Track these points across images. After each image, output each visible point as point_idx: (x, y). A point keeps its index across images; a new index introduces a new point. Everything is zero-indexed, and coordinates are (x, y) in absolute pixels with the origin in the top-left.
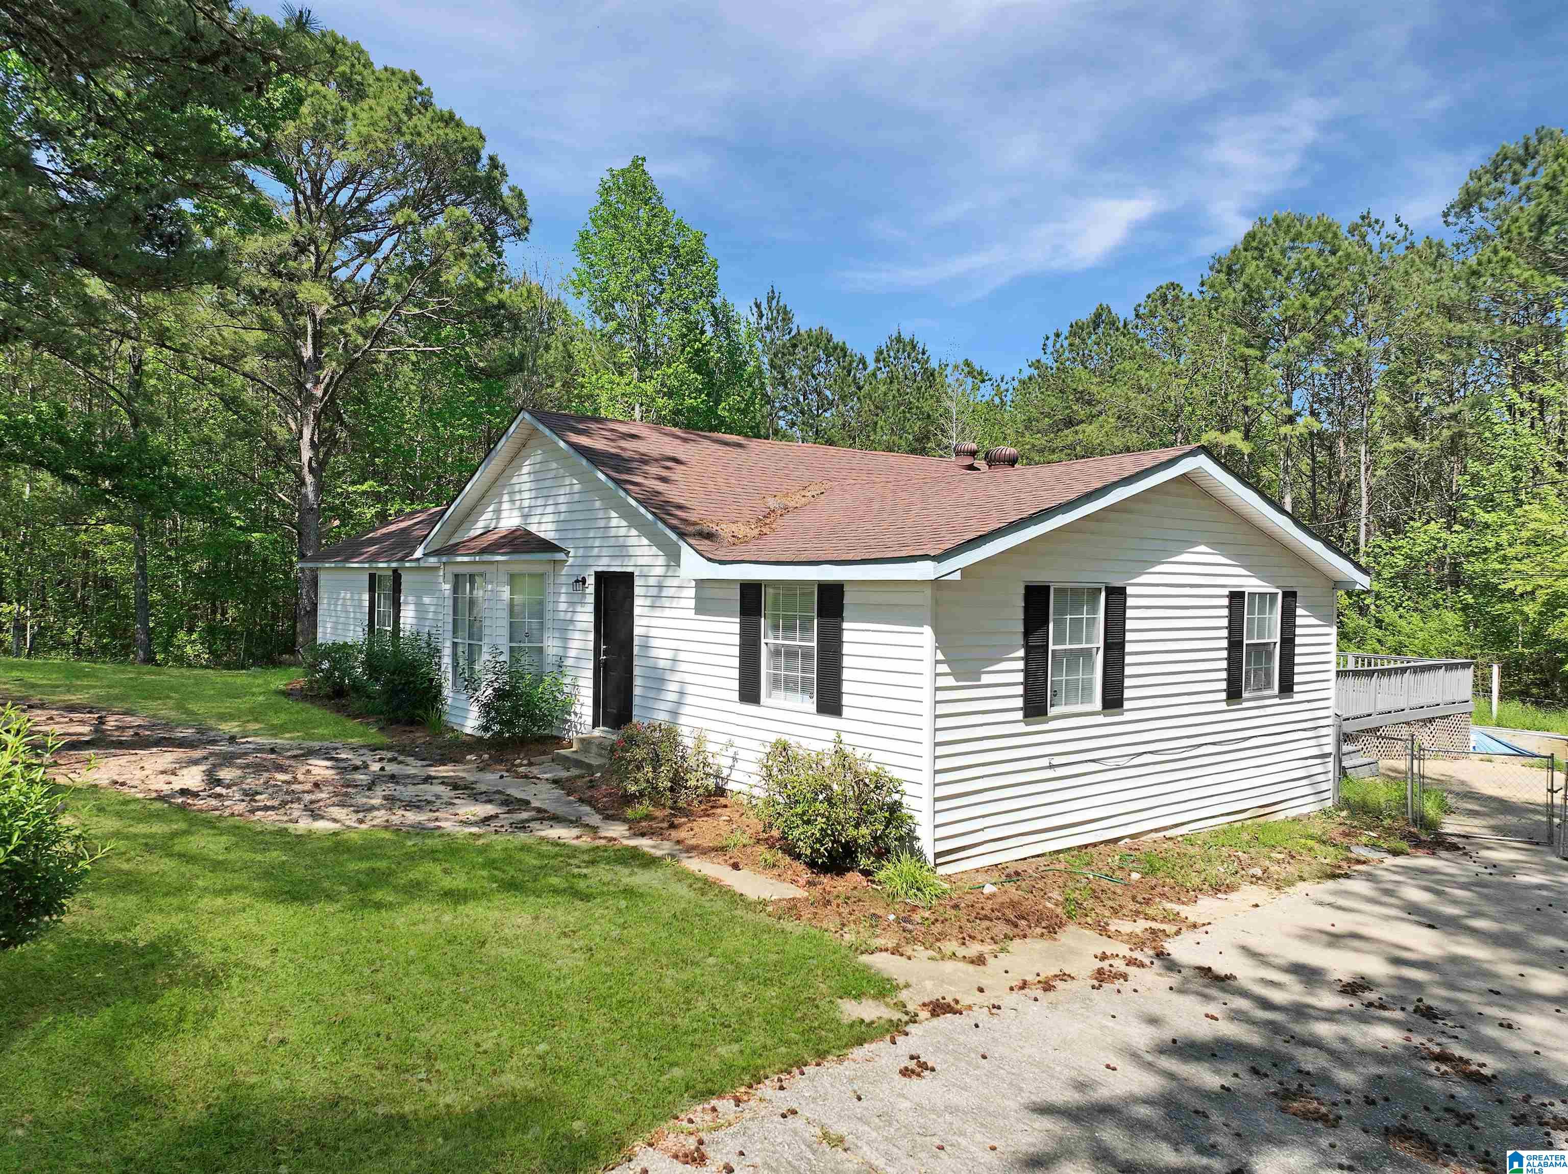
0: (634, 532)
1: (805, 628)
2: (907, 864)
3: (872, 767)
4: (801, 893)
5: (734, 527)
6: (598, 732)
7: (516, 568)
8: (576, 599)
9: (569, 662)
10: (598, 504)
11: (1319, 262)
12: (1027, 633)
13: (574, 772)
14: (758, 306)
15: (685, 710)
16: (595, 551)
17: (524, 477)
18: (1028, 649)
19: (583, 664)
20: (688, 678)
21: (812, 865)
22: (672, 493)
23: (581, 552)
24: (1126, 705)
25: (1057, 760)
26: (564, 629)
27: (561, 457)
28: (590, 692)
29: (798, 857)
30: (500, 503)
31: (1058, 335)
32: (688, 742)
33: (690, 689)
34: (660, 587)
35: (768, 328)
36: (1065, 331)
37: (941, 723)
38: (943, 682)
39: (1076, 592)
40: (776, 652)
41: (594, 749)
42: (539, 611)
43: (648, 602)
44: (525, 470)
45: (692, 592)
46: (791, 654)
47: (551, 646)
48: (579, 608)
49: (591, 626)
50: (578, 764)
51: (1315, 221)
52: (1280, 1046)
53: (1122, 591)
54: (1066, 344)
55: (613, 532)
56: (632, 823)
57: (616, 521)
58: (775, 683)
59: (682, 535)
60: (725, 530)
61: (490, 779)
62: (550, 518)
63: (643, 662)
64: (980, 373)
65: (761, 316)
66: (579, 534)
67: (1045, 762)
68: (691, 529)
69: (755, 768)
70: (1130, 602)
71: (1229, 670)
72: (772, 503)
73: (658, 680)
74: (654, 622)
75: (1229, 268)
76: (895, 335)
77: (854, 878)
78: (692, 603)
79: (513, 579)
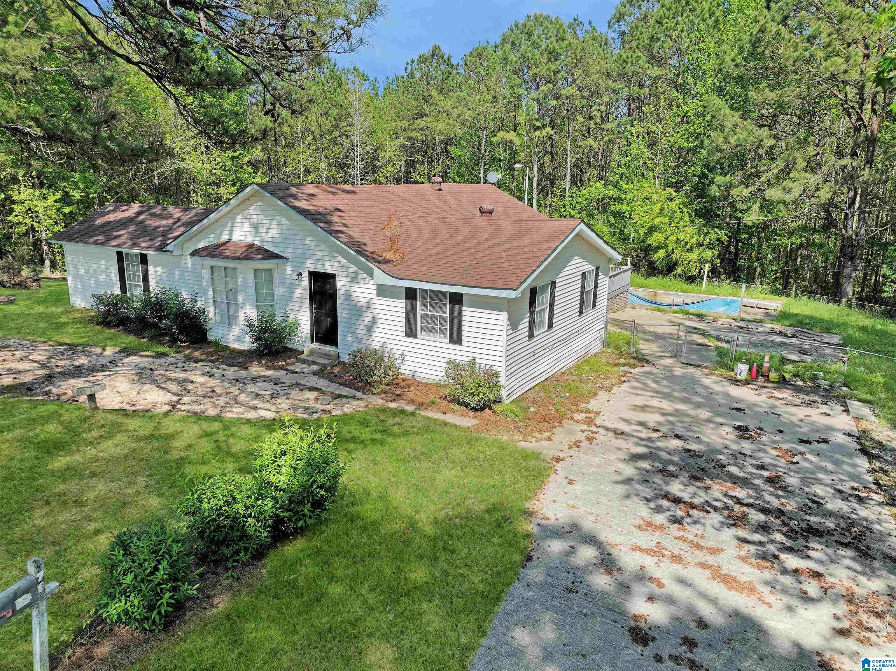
0: (334, 254)
1: (443, 307)
4: (473, 421)
6: (315, 346)
7: (256, 267)
12: (530, 306)
13: (316, 367)
16: (307, 261)
18: (530, 314)
24: (554, 325)
25: (535, 353)
30: (231, 227)
31: (413, 62)
36: (416, 58)
37: (508, 348)
38: (509, 332)
39: (543, 287)
40: (425, 317)
41: (319, 355)
42: (271, 287)
45: (375, 287)
46: (434, 317)
47: (279, 303)
49: (307, 296)
50: (314, 363)
53: (555, 282)
56: (378, 395)
59: (372, 262)
60: (386, 257)
63: (343, 315)
67: (532, 354)
68: (374, 258)
70: (557, 285)
71: (580, 303)
77: (487, 411)
78: (375, 291)
79: (255, 271)
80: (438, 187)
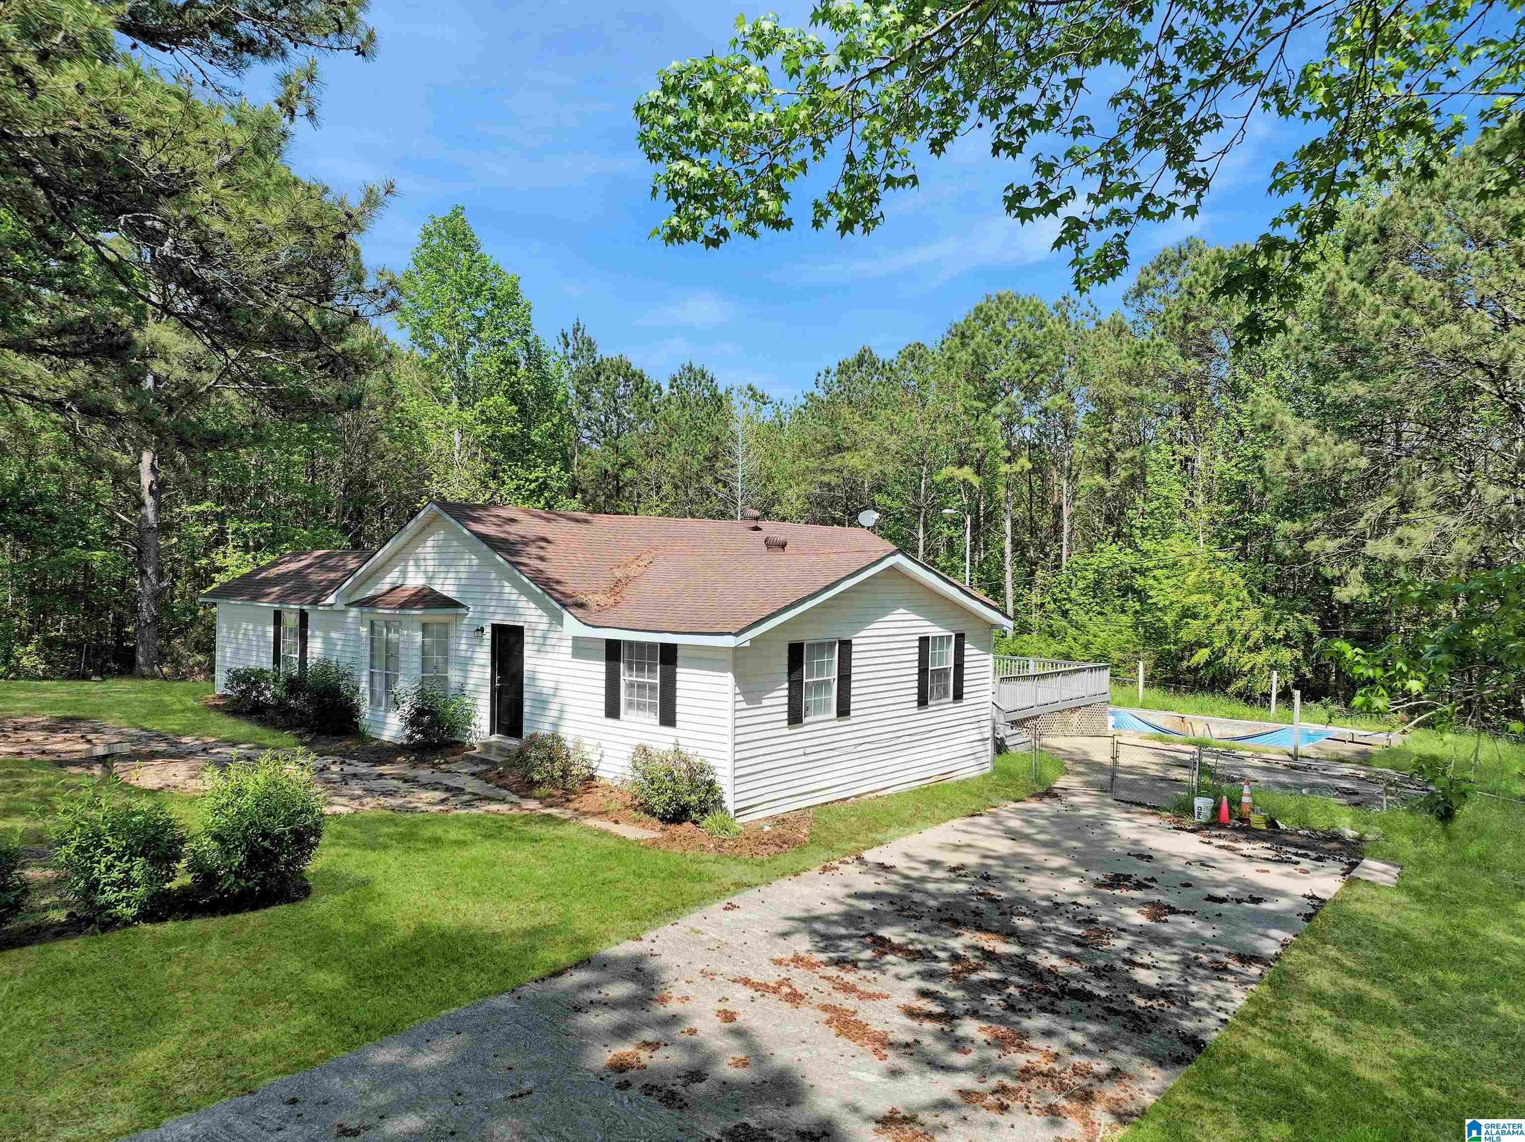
0: (523, 598)
1: (652, 670)
2: (719, 815)
3: (697, 760)
4: (658, 835)
5: (597, 598)
6: (495, 738)
7: (426, 619)
8: (475, 642)
9: (470, 687)
10: (493, 576)
11: (1030, 336)
12: (790, 674)
13: (485, 767)
14: (565, 336)
15: (562, 723)
16: (492, 609)
17: (428, 548)
18: (791, 683)
19: (482, 689)
20: (568, 701)
21: (662, 819)
22: (551, 570)
23: (479, 609)
24: (852, 713)
25: (808, 751)
26: (465, 664)
27: (461, 538)
28: (488, 710)
29: (654, 815)
30: (406, 566)
31: (828, 372)
32: (570, 745)
33: (567, 708)
34: (545, 638)
35: (574, 357)
36: (835, 368)
37: (738, 731)
38: (739, 706)
39: (821, 646)
40: (631, 685)
41: (494, 751)
42: (445, 651)
43: (535, 647)
44: (429, 543)
45: (570, 643)
46: (641, 686)
47: (454, 676)
48: (478, 649)
49: (489, 663)
50: (484, 761)
51: (1027, 301)
52: (907, 893)
53: (849, 643)
54: (835, 379)
55: (506, 596)
56: (541, 800)
57: (508, 588)
58: (630, 704)
59: (564, 606)
60: (592, 600)
61: (424, 773)
62: (452, 581)
63: (531, 689)
64: (762, 397)
65: (567, 345)
66: (478, 596)
67: (801, 752)
68: (569, 601)
69: (626, 763)
70: (854, 649)
71: (919, 687)
72: (618, 574)
73: (542, 703)
74: (539, 662)
75: (963, 334)
76: (687, 365)
77: (688, 825)
78: (570, 650)
79: (425, 627)
80: (753, 524)
